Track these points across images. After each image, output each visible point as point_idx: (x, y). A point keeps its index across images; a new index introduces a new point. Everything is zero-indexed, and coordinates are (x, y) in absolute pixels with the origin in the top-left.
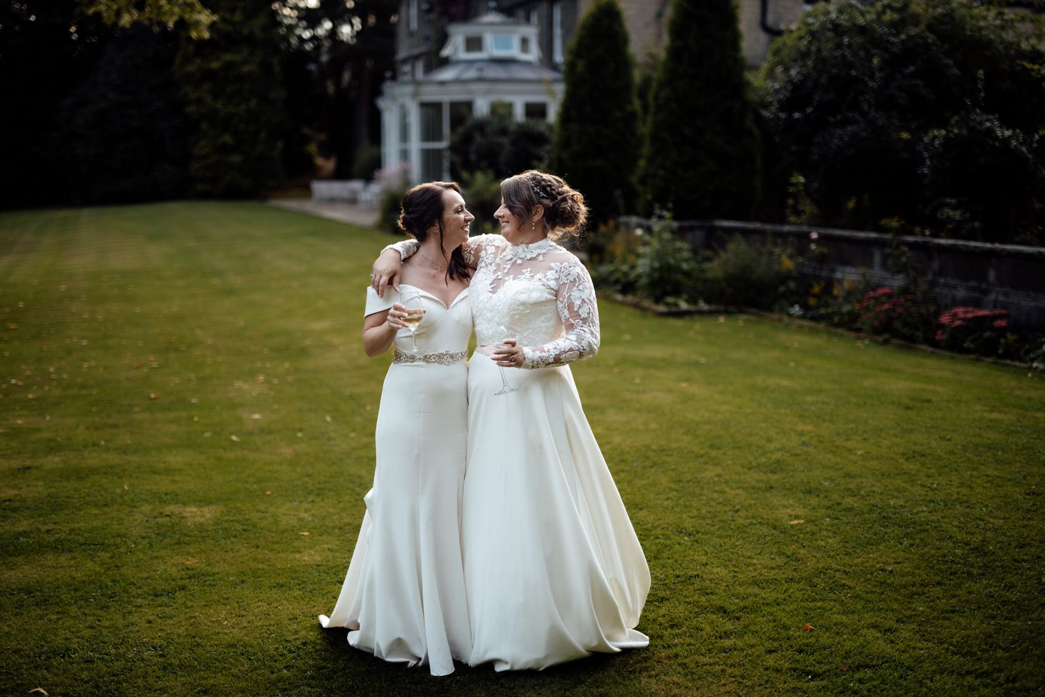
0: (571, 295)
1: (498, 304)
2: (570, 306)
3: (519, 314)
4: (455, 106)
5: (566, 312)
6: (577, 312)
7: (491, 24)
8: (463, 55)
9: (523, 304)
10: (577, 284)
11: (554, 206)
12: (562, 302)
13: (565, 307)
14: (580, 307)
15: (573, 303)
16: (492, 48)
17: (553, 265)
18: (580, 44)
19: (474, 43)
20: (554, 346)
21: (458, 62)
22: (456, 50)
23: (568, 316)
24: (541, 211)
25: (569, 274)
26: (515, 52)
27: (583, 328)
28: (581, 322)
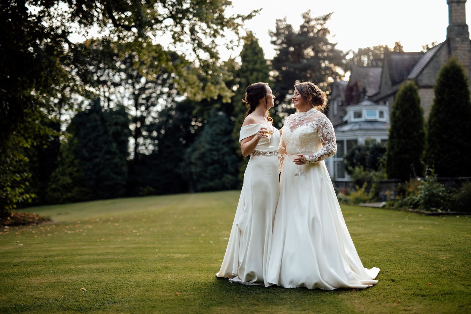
0: (323, 131)
1: (295, 136)
2: (323, 135)
3: (304, 139)
4: (349, 142)
5: (322, 138)
6: (326, 137)
7: (366, 105)
8: (353, 120)
9: (305, 135)
10: (325, 126)
11: (316, 96)
12: (319, 134)
13: (321, 136)
14: (327, 136)
15: (324, 134)
16: (366, 116)
17: (315, 119)
18: (397, 104)
19: (358, 115)
20: (317, 154)
21: (351, 123)
22: (350, 117)
23: (322, 139)
24: (311, 98)
25: (322, 122)
26: (377, 117)
27: (329, 144)
28: (328, 142)
